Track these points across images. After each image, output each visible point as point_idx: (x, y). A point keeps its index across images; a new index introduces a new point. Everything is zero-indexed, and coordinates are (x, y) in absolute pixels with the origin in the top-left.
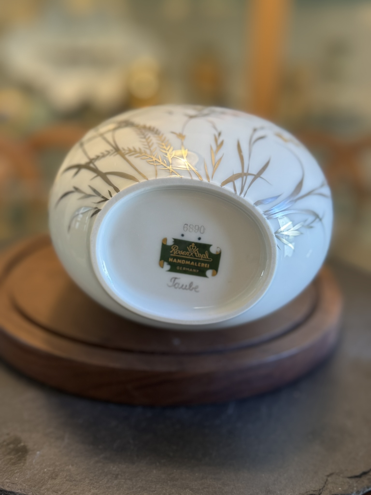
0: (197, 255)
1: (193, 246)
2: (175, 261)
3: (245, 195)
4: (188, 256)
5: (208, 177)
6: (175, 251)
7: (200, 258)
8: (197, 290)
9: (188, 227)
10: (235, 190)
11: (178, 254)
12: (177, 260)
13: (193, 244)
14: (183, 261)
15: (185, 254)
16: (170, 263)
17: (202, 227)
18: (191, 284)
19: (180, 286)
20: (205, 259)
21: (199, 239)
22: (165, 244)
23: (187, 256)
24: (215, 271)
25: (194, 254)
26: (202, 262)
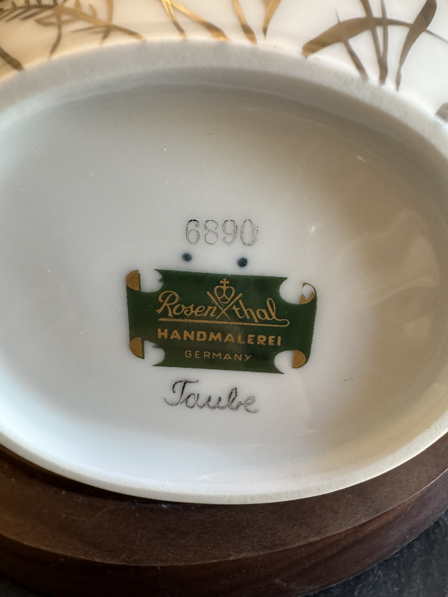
0: (241, 312)
1: (225, 288)
2: (176, 335)
3: (398, 83)
4: (213, 319)
5: (247, 30)
6: (172, 307)
7: (252, 320)
8: (250, 407)
9: (201, 229)
10: (359, 66)
11: (182, 316)
12: (182, 335)
13: (225, 282)
14: (199, 333)
15: (204, 312)
16: (160, 344)
17: (248, 223)
18: (233, 393)
19: (202, 400)
20: (266, 322)
21: (243, 263)
22: (137, 289)
23: (208, 318)
24: (302, 355)
25: (231, 312)
26: (257, 331)
